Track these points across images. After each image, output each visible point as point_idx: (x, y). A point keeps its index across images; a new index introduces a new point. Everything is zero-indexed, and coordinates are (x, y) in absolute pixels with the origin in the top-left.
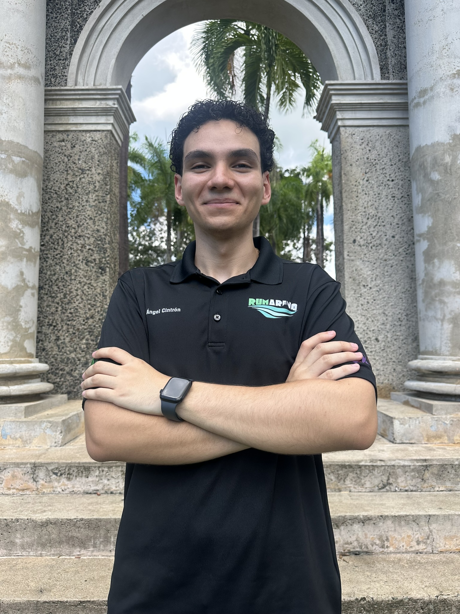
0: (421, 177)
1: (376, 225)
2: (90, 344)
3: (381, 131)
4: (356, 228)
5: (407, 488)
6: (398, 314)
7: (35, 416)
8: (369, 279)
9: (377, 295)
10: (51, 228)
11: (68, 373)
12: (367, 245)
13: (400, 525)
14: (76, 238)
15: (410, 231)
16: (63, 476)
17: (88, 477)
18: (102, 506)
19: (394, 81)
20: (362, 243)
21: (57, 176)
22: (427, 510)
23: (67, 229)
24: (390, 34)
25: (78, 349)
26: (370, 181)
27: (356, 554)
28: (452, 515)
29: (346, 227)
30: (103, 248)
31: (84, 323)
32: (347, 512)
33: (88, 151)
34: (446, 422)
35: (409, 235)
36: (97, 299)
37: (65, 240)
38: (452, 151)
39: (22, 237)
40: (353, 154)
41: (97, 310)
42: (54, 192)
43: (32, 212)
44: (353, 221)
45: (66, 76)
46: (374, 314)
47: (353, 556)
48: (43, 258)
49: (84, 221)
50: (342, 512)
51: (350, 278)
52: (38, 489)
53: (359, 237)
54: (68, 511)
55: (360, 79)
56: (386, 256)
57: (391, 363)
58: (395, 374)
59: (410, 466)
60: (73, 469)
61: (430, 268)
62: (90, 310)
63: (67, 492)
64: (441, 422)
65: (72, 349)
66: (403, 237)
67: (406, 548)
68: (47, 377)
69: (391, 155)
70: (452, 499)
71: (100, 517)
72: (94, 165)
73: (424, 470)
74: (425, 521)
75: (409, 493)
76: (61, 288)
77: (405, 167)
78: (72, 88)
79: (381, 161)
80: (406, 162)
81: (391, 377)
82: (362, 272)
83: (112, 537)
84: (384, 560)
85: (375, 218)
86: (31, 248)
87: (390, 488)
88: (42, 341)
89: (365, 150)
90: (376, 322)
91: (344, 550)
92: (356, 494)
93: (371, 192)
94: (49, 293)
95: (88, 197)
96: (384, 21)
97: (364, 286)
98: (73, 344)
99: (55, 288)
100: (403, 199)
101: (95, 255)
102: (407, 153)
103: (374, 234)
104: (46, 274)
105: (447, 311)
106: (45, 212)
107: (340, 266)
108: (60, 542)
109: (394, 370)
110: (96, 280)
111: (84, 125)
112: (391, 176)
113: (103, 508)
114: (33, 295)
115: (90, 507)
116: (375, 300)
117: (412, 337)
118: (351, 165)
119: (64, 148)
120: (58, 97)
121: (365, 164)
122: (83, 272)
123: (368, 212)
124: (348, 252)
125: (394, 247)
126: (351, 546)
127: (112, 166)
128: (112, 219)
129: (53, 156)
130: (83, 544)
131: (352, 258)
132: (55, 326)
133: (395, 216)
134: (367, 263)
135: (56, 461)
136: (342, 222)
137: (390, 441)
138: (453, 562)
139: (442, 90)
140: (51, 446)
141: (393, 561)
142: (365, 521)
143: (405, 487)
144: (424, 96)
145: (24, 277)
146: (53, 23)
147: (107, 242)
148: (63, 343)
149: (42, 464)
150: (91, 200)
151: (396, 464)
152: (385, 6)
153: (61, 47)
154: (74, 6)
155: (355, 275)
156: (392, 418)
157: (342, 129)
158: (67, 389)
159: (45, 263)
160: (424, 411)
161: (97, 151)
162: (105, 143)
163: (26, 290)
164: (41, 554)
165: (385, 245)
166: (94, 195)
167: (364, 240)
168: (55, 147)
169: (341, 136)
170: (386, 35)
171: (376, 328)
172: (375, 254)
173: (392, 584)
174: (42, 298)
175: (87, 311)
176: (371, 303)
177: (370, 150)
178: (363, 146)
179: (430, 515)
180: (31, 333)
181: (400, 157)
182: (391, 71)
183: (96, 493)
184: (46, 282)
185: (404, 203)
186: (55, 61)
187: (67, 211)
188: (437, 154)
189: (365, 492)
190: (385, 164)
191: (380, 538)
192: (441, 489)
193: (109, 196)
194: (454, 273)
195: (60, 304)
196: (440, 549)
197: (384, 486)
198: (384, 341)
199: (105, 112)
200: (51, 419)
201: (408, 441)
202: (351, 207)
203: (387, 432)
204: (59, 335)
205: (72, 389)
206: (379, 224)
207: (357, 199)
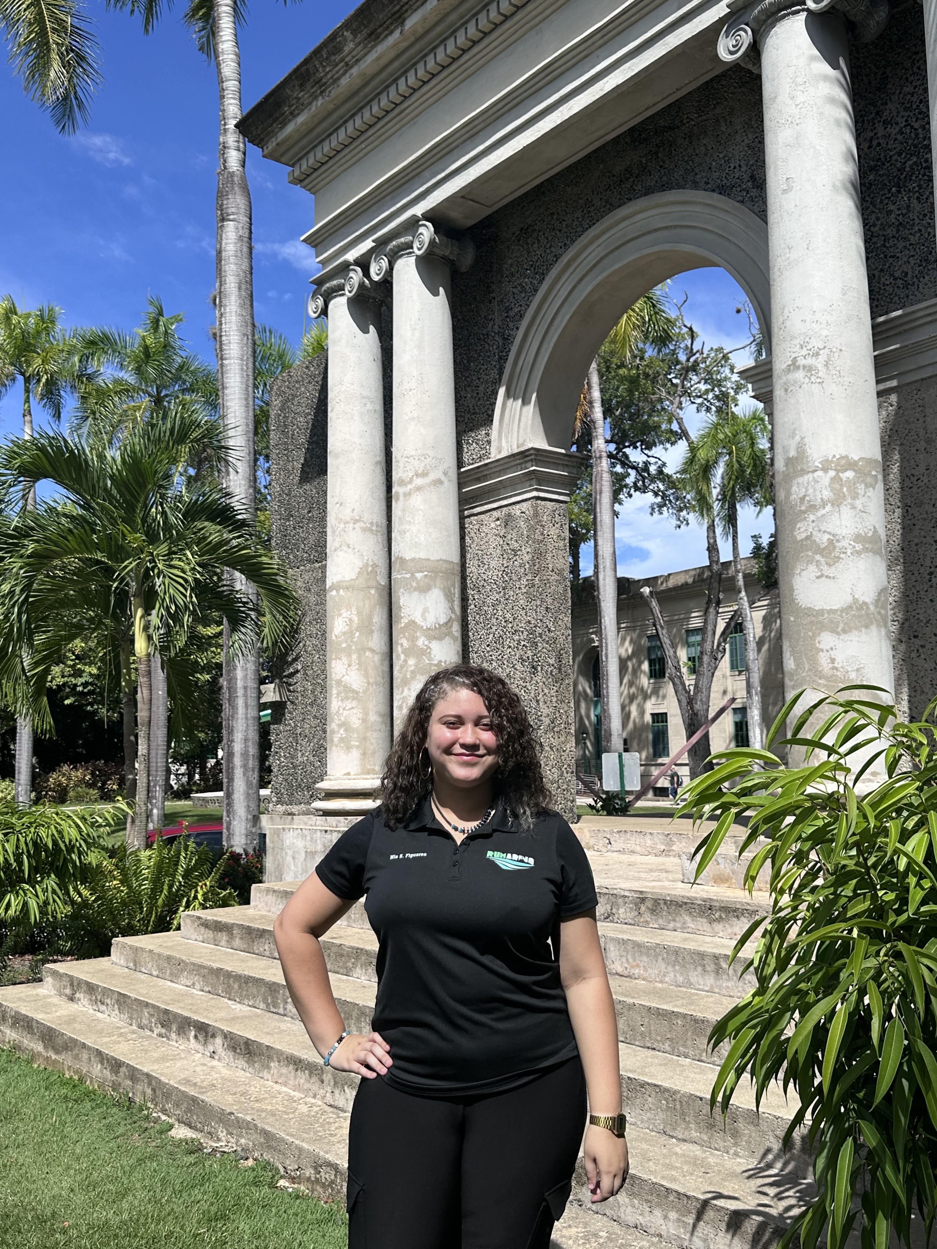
39: (430, 653)
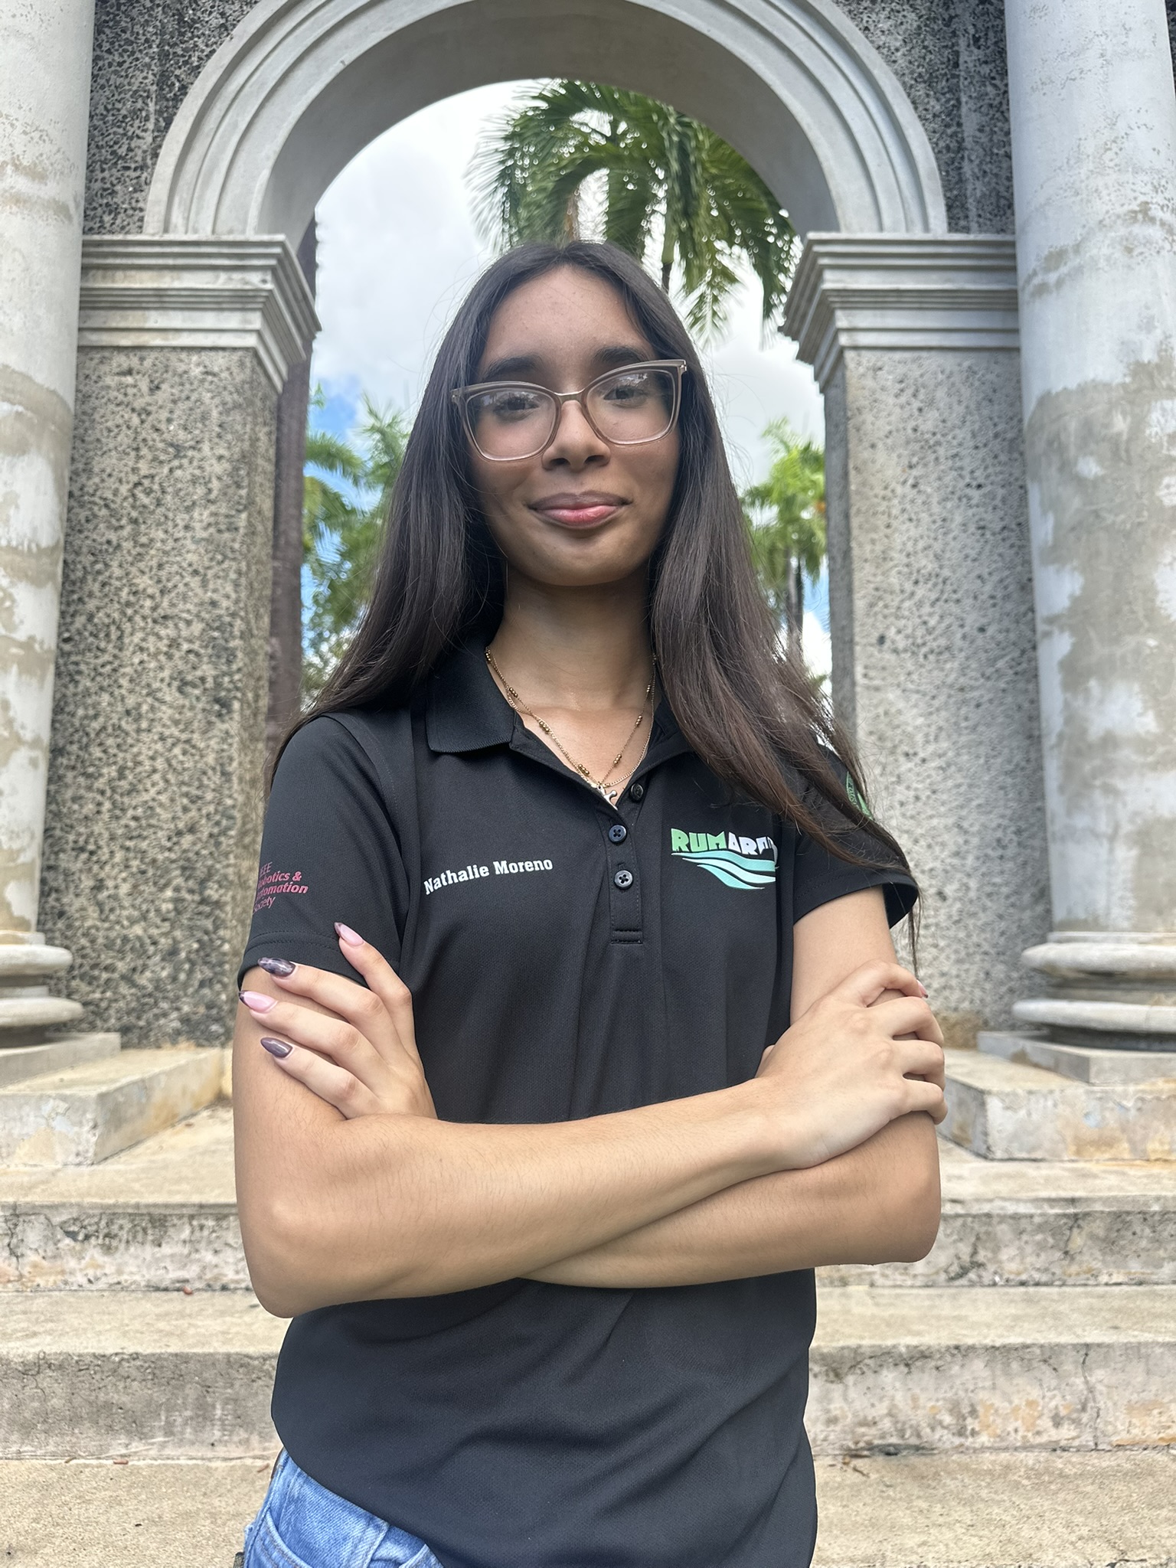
0: (1053, 471)
1: (938, 600)
2: (183, 900)
3: (949, 361)
4: (886, 606)
5: (1024, 1277)
6: (994, 830)
7: (28, 1083)
8: (919, 738)
9: (939, 778)
10: (91, 595)
11: (123, 977)
12: (914, 649)
13: (1007, 1373)
14: (155, 621)
15: (1025, 615)
16: (93, 1241)
17: (160, 1245)
18: (193, 1322)
19: (981, 237)
20: (901, 643)
21: (110, 462)
22: (1079, 1331)
23: (132, 599)
24: (971, 121)
25: (152, 914)
26: (922, 487)
27: (890, 1452)
28: (1146, 1344)
29: (860, 604)
30: (226, 649)
31: (169, 844)
32: (862, 1338)
33: (193, 398)
34: (1125, 1103)
35: (1022, 627)
36: (206, 781)
37: (127, 627)
38: (1132, 403)
40: (876, 418)
41: (204, 812)
42: (102, 503)
43: (38, 546)
44: (877, 589)
45: (141, 210)
46: (934, 828)
47: (881, 1459)
48: (65, 673)
49: (178, 577)
50: (850, 1336)
51: (871, 733)
52: (21, 1276)
53: (893, 630)
54: (100, 1333)
55: (895, 230)
56: (962, 680)
57: (978, 958)
58: (988, 986)
59: (1031, 1216)
60: (121, 1222)
61: (1079, 703)
62: (185, 809)
63: (101, 1285)
64: (1111, 1105)
65: (136, 913)
66: (1008, 631)
67: (1024, 1437)
68: (68, 987)
69: (973, 422)
70: (1146, 1304)
71: (187, 1350)
72: (207, 436)
73: (1071, 1228)
74: (1076, 1362)
75: (1031, 1290)
76: (112, 751)
77: (1010, 452)
78: (156, 238)
79: (950, 437)
80: (1012, 440)
81: (978, 993)
82: (902, 718)
83: (218, 1406)
84: (965, 1468)
85: (934, 580)
86: (32, 638)
87: (980, 1277)
88: (57, 891)
89: (908, 408)
90: (937, 849)
91: (857, 1443)
92: (886, 1291)
93: (924, 515)
94: (79, 765)
95: (191, 518)
96: (954, 90)
97: (907, 755)
98: (139, 900)
99: (97, 752)
100: (1006, 533)
101: (205, 667)
102: (1016, 418)
103: (932, 622)
104: (73, 715)
105: (1123, 815)
106: (77, 554)
107: (845, 704)
108: (74, 1420)
109: (987, 974)
110: (204, 732)
111: (185, 334)
112: (977, 474)
113: (196, 1326)
114: (34, 763)
115: (162, 1325)
116: (934, 792)
117: (1035, 890)
118: (873, 446)
119: (131, 391)
120: (118, 261)
121: (908, 443)
122: (170, 712)
123: (916, 566)
124: (866, 667)
125: (983, 656)
126: (873, 1431)
127: (254, 440)
128: (253, 573)
129: (102, 411)
130: (136, 1425)
131: (877, 682)
132: (92, 853)
133: (986, 576)
134: (915, 697)
135: (73, 1201)
136: (850, 591)
137: (978, 1155)
138: (1151, 1474)
139: (1105, 251)
140: (65, 1165)
141: (990, 1472)
142: (913, 1360)
143: (1019, 1274)
144: (1057, 268)
145: (11, 714)
146: (113, 77)
147: (237, 633)
148: (114, 897)
149: (34, 1207)
150: (197, 526)
151: (996, 1212)
152: (957, 54)
153: (131, 138)
154: (167, 37)
155: (882, 726)
156: (982, 1092)
157: (849, 355)
158: (119, 1019)
159: (71, 686)
160: (1067, 1077)
161: (217, 401)
162: (239, 378)
163: (14, 749)
164: (19, 1452)
165: (961, 650)
166: (206, 513)
167: (907, 637)
168: (109, 387)
169: (848, 374)
170: (959, 125)
171: (938, 864)
172: (935, 673)
173: (986, 1532)
174: (60, 778)
175: (180, 814)
176: (924, 798)
177: (920, 410)
178: (903, 399)
179: (1087, 1346)
180: (23, 864)
181: (999, 428)
182: (973, 212)
183: (181, 1287)
184: (72, 735)
185: (1008, 543)
186: (114, 171)
187: (134, 552)
188: (1092, 411)
189: (912, 1287)
190: (960, 445)
191: (954, 1409)
192: (1116, 1279)
193: (244, 516)
194: (1140, 715)
195: (109, 793)
196: (1115, 1439)
197: (964, 1272)
198: (960, 899)
199: (240, 300)
200: (67, 1092)
201: (1024, 1155)
202: (872, 551)
203: (970, 1131)
204: (102, 875)
205: (133, 1019)
206: (945, 596)
207: (888, 531)
